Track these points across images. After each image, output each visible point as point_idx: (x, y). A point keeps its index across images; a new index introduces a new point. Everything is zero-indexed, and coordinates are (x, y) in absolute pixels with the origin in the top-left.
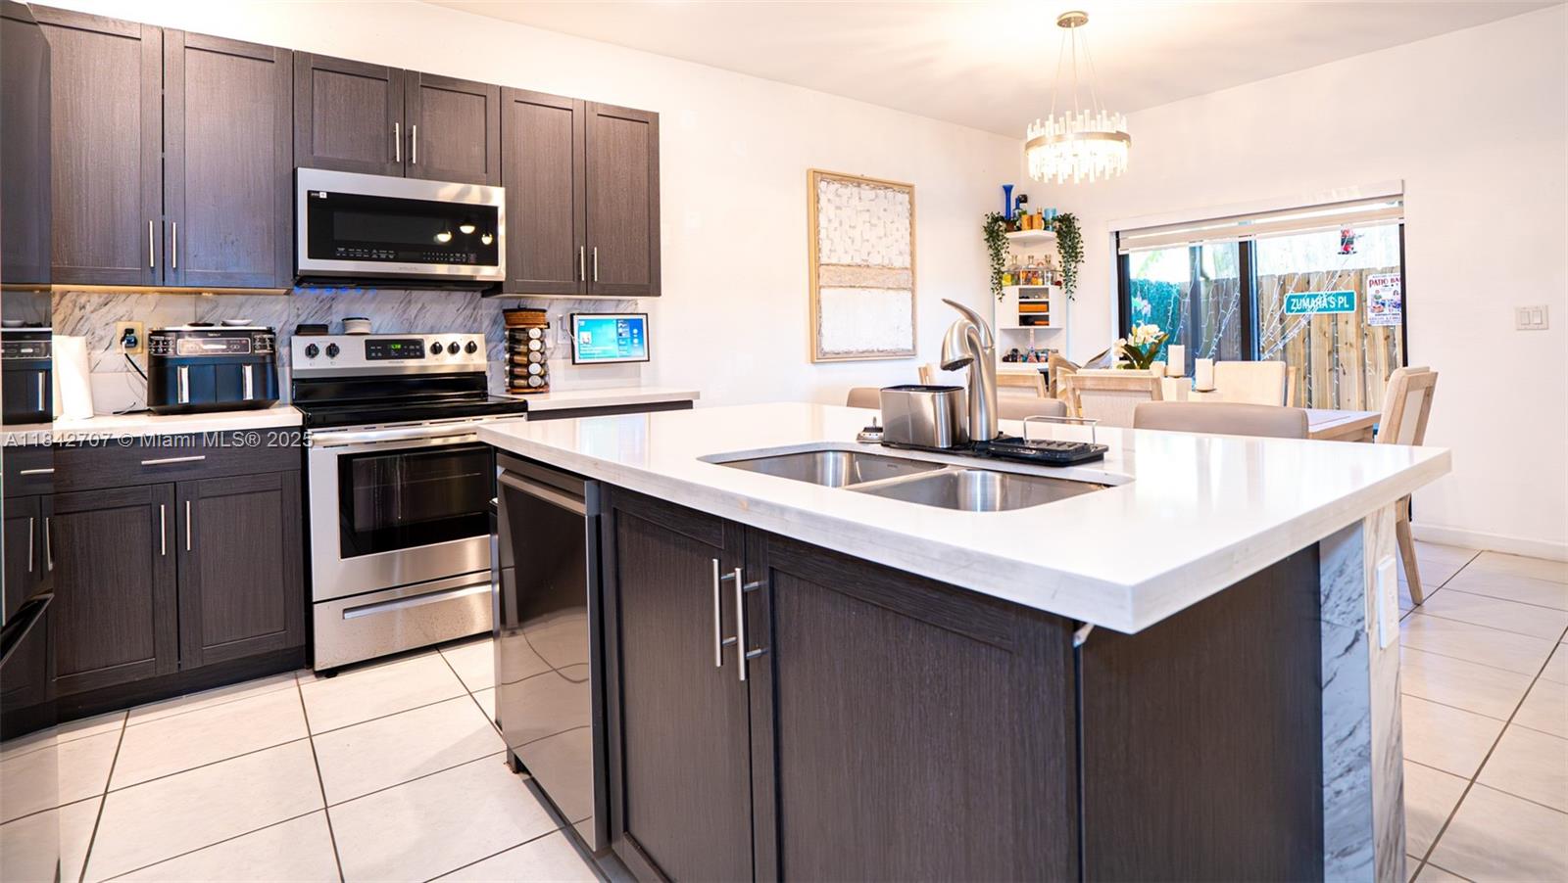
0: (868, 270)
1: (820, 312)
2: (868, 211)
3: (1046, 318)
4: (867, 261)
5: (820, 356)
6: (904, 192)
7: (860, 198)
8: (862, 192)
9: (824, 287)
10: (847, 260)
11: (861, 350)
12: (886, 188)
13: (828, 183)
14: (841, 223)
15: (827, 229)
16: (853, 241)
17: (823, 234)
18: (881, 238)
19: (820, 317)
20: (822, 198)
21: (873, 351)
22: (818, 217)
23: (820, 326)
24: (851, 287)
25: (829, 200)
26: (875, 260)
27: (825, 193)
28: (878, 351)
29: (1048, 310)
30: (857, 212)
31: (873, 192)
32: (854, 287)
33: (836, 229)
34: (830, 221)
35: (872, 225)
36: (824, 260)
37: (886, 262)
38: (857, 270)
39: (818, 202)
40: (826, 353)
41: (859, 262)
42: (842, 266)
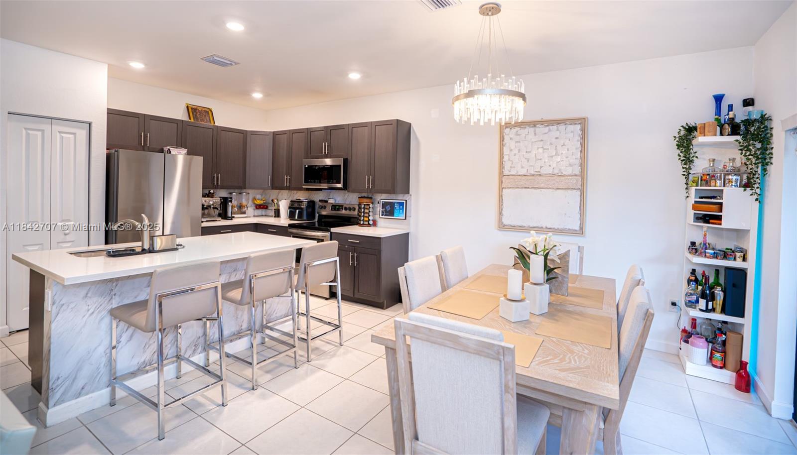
0: (540, 178)
1: (502, 202)
2: (542, 140)
3: (719, 218)
4: (539, 172)
5: (502, 227)
6: (576, 124)
7: (535, 134)
8: (537, 129)
9: (505, 188)
10: (524, 172)
11: (531, 226)
12: (559, 124)
13: (511, 128)
14: (519, 151)
15: (509, 155)
16: (528, 161)
17: (506, 158)
18: (552, 157)
19: (502, 205)
20: (507, 138)
21: (542, 228)
22: (503, 149)
23: (502, 210)
24: (526, 188)
25: (511, 139)
26: (547, 170)
27: (508, 134)
28: (546, 228)
29: (721, 211)
30: (532, 142)
31: (547, 128)
32: (528, 188)
33: (515, 155)
34: (511, 150)
35: (544, 149)
36: (506, 172)
37: (556, 171)
38: (530, 177)
39: (503, 141)
40: (504, 225)
41: (532, 173)
42: (519, 175)
